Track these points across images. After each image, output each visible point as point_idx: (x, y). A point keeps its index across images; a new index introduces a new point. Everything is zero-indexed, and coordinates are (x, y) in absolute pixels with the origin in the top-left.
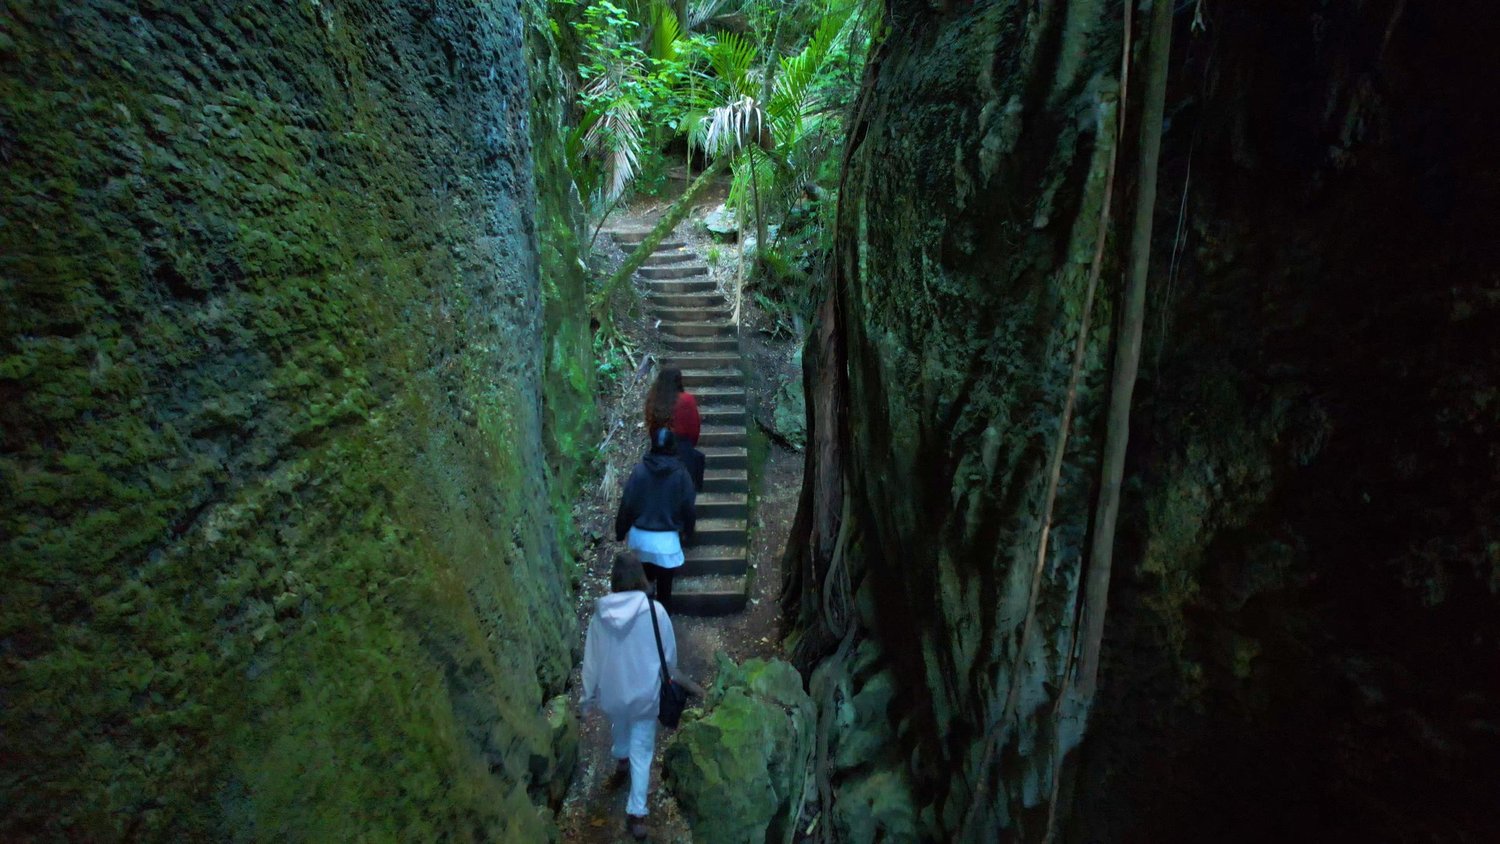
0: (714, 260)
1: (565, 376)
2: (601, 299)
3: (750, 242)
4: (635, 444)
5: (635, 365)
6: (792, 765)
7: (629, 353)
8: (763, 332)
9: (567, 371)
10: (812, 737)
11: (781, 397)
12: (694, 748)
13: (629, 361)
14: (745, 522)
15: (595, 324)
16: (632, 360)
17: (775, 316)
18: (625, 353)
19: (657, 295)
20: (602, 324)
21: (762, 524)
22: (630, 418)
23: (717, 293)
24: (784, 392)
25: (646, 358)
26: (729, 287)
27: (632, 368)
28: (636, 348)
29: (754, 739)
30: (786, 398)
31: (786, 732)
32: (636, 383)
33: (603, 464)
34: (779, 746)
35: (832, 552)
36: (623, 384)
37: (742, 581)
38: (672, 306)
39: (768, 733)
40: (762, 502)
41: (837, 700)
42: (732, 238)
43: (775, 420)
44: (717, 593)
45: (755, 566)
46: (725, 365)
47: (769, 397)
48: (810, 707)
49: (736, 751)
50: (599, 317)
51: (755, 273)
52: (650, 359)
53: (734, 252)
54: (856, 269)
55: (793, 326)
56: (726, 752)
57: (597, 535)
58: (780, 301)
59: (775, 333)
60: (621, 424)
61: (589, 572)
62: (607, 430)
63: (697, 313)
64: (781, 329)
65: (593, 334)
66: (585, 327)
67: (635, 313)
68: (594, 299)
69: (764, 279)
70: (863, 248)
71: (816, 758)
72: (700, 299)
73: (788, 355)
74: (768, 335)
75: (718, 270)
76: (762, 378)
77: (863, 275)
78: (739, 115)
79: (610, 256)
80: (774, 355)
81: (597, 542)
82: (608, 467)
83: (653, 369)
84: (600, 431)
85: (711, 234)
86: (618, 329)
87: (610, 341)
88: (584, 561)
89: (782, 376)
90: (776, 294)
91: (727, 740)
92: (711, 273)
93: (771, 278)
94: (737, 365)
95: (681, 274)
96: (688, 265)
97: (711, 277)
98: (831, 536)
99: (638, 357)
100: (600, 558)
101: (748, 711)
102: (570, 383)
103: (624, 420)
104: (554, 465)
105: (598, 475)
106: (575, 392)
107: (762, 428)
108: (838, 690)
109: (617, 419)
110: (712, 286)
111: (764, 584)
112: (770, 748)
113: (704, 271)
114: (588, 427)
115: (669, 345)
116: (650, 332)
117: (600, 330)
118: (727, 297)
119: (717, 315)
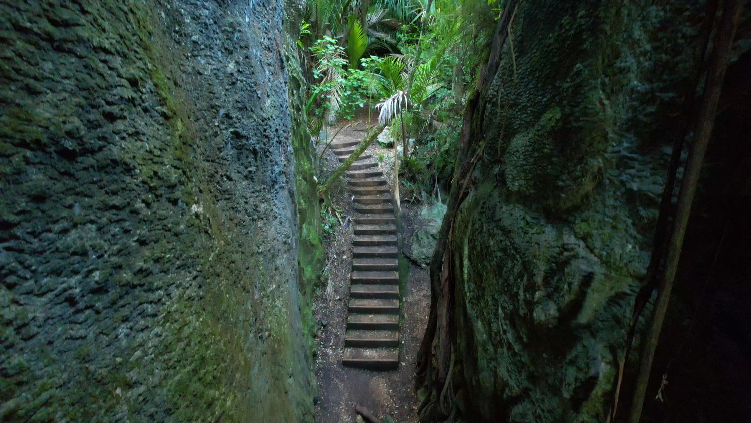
0: (381, 159)
1: (308, 239)
2: (325, 189)
3: (399, 149)
4: (343, 268)
5: (342, 223)
7: (339, 216)
8: (406, 201)
9: (309, 236)
11: (415, 238)
13: (339, 220)
14: (397, 317)
15: (322, 201)
16: (341, 220)
17: (412, 192)
18: (337, 217)
19: (353, 181)
20: (325, 200)
21: (406, 316)
22: (340, 253)
23: (382, 178)
24: (417, 235)
25: (347, 218)
26: (388, 174)
27: (341, 224)
28: (342, 213)
30: (418, 239)
32: (342, 233)
33: (327, 279)
35: (445, 379)
36: (336, 234)
37: (396, 352)
38: (360, 186)
40: (406, 301)
42: (390, 146)
43: (412, 251)
44: (384, 360)
45: (403, 343)
46: (386, 222)
47: (409, 237)
50: (324, 197)
51: (402, 168)
52: (349, 220)
53: (392, 153)
55: (421, 197)
57: (325, 323)
58: (414, 183)
59: (412, 201)
60: (335, 256)
61: (321, 344)
62: (328, 259)
63: (373, 191)
64: (415, 198)
65: (320, 205)
67: (342, 192)
68: (321, 188)
69: (406, 171)
72: (374, 182)
73: (418, 213)
74: (408, 202)
75: (383, 164)
76: (405, 227)
78: (396, 101)
79: (329, 158)
80: (411, 213)
81: (325, 326)
82: (329, 281)
83: (351, 225)
84: (325, 260)
85: (380, 144)
86: (333, 203)
87: (329, 209)
88: (318, 338)
89: (415, 226)
90: (412, 179)
92: (379, 166)
93: (410, 171)
94: (393, 222)
95: (365, 167)
96: (367, 162)
97: (380, 169)
98: (444, 371)
99: (344, 218)
100: (326, 336)
102: (310, 242)
103: (337, 254)
104: (304, 291)
105: (324, 285)
106: (313, 245)
107: (406, 257)
109: (333, 253)
110: (380, 174)
111: (407, 353)
113: (376, 165)
114: (319, 261)
115: (359, 211)
116: (349, 204)
117: (324, 204)
118: (388, 181)
119: (383, 192)
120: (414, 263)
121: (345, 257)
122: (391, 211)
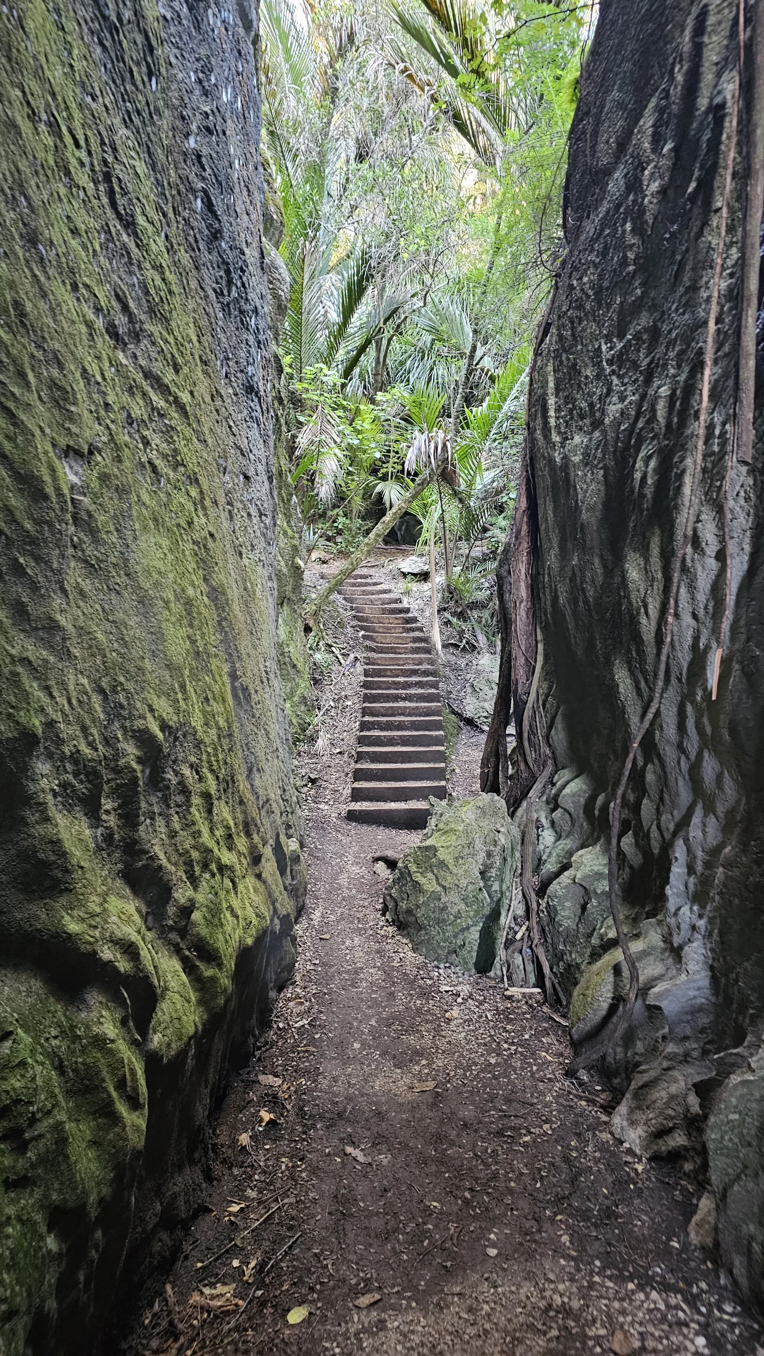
0: (408, 593)
2: (314, 608)
3: (439, 579)
4: (345, 717)
5: (343, 661)
6: (501, 871)
7: (337, 652)
8: (452, 644)
10: (518, 855)
11: (469, 690)
12: (413, 868)
13: (337, 658)
14: (442, 763)
15: (308, 629)
16: (341, 657)
17: (462, 632)
18: (334, 653)
19: (359, 615)
20: (315, 628)
22: (340, 699)
23: (410, 615)
25: (352, 656)
26: (421, 611)
27: (341, 664)
28: (344, 649)
29: (466, 851)
30: (474, 689)
31: (495, 843)
32: (344, 674)
33: (317, 732)
34: (489, 855)
35: (528, 694)
36: (333, 675)
38: (373, 623)
39: (478, 844)
41: (538, 828)
42: (424, 576)
43: (465, 707)
46: (420, 662)
47: (459, 690)
48: (516, 832)
49: (450, 861)
50: (311, 623)
51: (444, 600)
52: (356, 657)
53: (426, 586)
54: (546, 422)
55: (477, 641)
56: (442, 864)
57: (312, 776)
58: (465, 621)
59: (462, 645)
60: (332, 704)
61: (307, 800)
62: (319, 708)
63: (395, 628)
64: (468, 643)
65: (306, 636)
66: (300, 626)
67: (342, 625)
68: (310, 608)
69: (452, 603)
70: (552, 401)
71: (521, 875)
72: (397, 619)
73: (475, 662)
74: (456, 646)
75: (411, 600)
76: (452, 677)
77: (552, 422)
78: (433, 443)
80: (462, 662)
81: (313, 781)
82: (321, 733)
83: (358, 664)
84: (314, 707)
85: (405, 575)
86: (327, 635)
87: (321, 643)
89: (470, 675)
90: (462, 616)
91: (442, 854)
92: (404, 602)
93: (458, 603)
94: (430, 663)
95: (380, 602)
96: (387, 596)
97: (405, 604)
98: (528, 680)
99: (346, 656)
100: (317, 792)
101: (461, 829)
103: (334, 700)
105: (312, 740)
107: (454, 712)
108: (538, 820)
109: (328, 700)
110: (407, 610)
112: (482, 856)
113: (399, 601)
115: (371, 649)
116: (356, 639)
117: (313, 634)
118: (420, 619)
119: (412, 630)
120: (470, 722)
121: (349, 703)
122: (428, 651)
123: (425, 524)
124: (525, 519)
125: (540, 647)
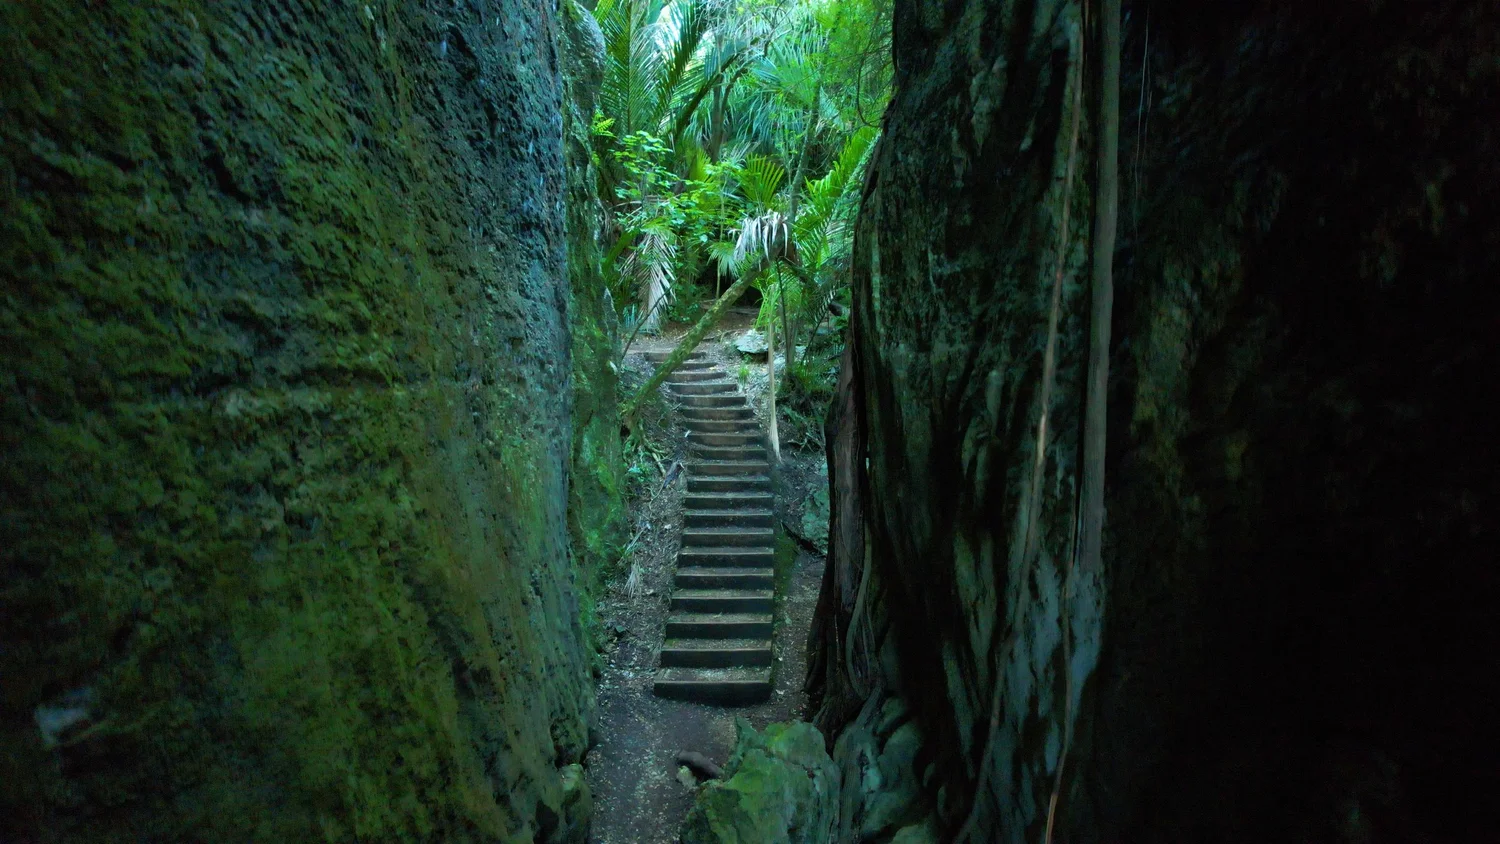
0: (743, 378)
1: (593, 472)
2: (632, 407)
3: (778, 361)
4: (662, 545)
5: (663, 471)
6: (814, 828)
7: (658, 459)
8: (791, 444)
9: (595, 467)
10: (836, 802)
11: (808, 504)
12: (711, 815)
13: (658, 467)
14: (771, 616)
15: (625, 432)
16: (661, 466)
17: (804, 429)
18: (654, 460)
19: (688, 408)
20: (633, 431)
21: (788, 621)
22: (658, 520)
23: (746, 407)
24: (812, 499)
25: (674, 464)
26: (758, 401)
27: (661, 474)
28: (665, 455)
29: (774, 802)
30: (814, 504)
31: (808, 794)
32: (664, 488)
33: (629, 564)
34: (800, 808)
36: (651, 489)
37: (767, 672)
38: (701, 418)
39: (788, 795)
40: (789, 601)
41: (862, 765)
42: (762, 357)
43: (802, 526)
44: (742, 682)
45: (781, 659)
46: (753, 472)
47: (797, 504)
48: (833, 771)
49: (754, 814)
50: (629, 424)
51: (783, 389)
52: (679, 466)
53: (764, 370)
54: (870, 304)
55: (821, 439)
56: (745, 816)
57: (620, 629)
58: (807, 415)
59: (803, 445)
60: (649, 526)
61: (610, 663)
62: (634, 532)
63: (727, 425)
64: (809, 441)
65: (623, 440)
66: (615, 431)
67: (665, 423)
68: (626, 408)
69: (793, 394)
70: (876, 279)
71: (839, 826)
72: (729, 412)
73: (816, 465)
74: (796, 446)
75: (747, 387)
76: (791, 486)
77: (877, 305)
78: (766, 229)
79: (643, 373)
80: (802, 466)
81: (620, 635)
82: (634, 566)
83: (681, 475)
84: (627, 531)
85: (742, 355)
86: (647, 437)
87: (640, 448)
88: (606, 653)
89: (810, 485)
90: (804, 409)
91: (745, 804)
92: (740, 390)
93: (799, 394)
94: (766, 472)
95: (711, 390)
96: (719, 382)
97: (740, 393)
98: (853, 587)
99: (667, 463)
100: (622, 652)
101: (768, 773)
102: (597, 480)
103: (651, 522)
104: (579, 554)
105: (624, 574)
106: (603, 489)
107: (790, 534)
108: (862, 755)
109: (644, 521)
110: (742, 401)
111: (789, 676)
112: (791, 810)
113: (734, 388)
114: (615, 526)
115: (697, 454)
116: (680, 441)
117: (630, 437)
118: (756, 412)
119: (746, 427)
120: (808, 545)
121: (667, 527)
122: (762, 456)
123: (765, 296)
124: (851, 393)
125: (869, 549)
